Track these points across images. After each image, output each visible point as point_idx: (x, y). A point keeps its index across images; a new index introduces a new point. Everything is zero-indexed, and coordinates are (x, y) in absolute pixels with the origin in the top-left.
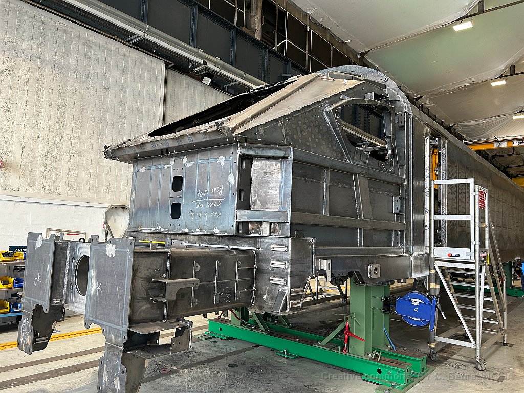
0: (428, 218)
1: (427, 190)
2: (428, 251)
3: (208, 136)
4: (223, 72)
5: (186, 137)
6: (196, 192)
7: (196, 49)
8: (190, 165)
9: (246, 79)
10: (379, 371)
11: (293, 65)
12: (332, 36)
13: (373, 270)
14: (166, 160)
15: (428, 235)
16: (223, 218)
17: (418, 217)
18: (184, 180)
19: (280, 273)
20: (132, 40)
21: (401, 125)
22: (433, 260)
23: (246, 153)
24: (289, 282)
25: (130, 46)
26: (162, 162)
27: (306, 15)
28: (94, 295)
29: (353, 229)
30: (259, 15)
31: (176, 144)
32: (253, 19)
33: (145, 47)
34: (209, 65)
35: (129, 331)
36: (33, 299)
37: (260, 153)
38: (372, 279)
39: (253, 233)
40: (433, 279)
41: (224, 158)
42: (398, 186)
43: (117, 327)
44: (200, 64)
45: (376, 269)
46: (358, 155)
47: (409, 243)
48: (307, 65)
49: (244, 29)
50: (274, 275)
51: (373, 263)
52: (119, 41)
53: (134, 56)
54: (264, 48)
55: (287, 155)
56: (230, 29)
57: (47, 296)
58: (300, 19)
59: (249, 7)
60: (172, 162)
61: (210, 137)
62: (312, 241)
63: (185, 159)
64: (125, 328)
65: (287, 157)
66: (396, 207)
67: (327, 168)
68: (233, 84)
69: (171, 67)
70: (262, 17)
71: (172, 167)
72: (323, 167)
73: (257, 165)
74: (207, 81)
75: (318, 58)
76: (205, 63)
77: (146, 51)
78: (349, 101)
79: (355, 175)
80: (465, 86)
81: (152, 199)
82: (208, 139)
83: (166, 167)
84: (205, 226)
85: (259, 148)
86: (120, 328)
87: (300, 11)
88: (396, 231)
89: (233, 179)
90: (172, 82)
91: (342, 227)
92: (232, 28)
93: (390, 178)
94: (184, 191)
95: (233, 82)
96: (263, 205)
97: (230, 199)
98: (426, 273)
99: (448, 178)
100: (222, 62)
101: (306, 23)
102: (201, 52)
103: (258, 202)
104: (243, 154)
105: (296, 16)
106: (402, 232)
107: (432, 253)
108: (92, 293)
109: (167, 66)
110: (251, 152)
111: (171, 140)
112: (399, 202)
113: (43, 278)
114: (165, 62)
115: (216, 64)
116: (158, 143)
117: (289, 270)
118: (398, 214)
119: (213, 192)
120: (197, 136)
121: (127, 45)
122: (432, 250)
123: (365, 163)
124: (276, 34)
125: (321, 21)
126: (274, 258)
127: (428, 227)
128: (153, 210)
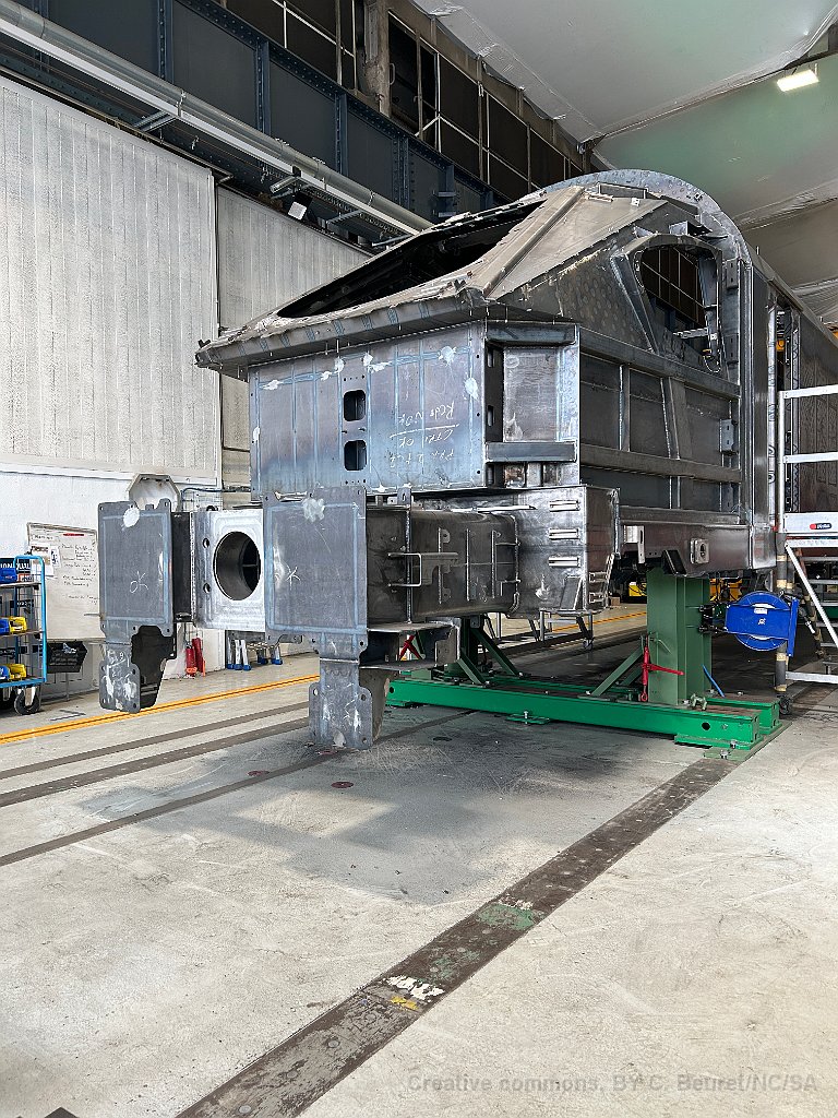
0: (772, 463)
1: (771, 410)
2: (773, 523)
3: (430, 308)
4: (331, 190)
5: (384, 314)
6: (396, 417)
7: (276, 142)
8: (378, 368)
9: (375, 205)
10: (706, 726)
11: (458, 172)
12: (528, 105)
13: (698, 547)
14: (324, 364)
15: (775, 494)
16: (458, 461)
17: (759, 461)
18: (369, 398)
19: (567, 549)
20: (149, 124)
21: (730, 284)
22: (783, 538)
23: (497, 337)
24: (585, 561)
25: (144, 138)
26: (315, 366)
27: (475, 60)
28: (283, 589)
29: (662, 478)
30: (384, 62)
31: (360, 328)
32: (373, 71)
33: (175, 138)
34: (305, 176)
35: (370, 633)
36: (130, 619)
37: (522, 338)
38: (697, 566)
39: (511, 485)
40: (782, 573)
41: (453, 351)
42: (729, 400)
43: (343, 631)
44: (285, 175)
45: (702, 549)
46: (668, 342)
47: (747, 506)
48: (481, 172)
49: (355, 92)
50: (556, 552)
51: (696, 537)
52: (122, 128)
53: (152, 159)
54: (400, 135)
55: (567, 340)
56: (333, 96)
57: (166, 607)
58: (463, 68)
59: (360, 44)
60: (339, 364)
61: (435, 309)
62: (614, 493)
63: (368, 358)
64: (363, 628)
65: (568, 343)
66: (726, 440)
67: (625, 366)
68: (346, 216)
69: (226, 182)
70: (391, 66)
71: (339, 374)
72: (617, 363)
73: (512, 360)
74: (298, 211)
75: (502, 156)
76: (297, 173)
77: (177, 149)
78: (652, 239)
79: (666, 379)
80: (793, 212)
81: (298, 438)
82: (431, 314)
83: (326, 375)
84: (421, 479)
85: (519, 327)
86: (353, 631)
87: (462, 49)
88: (725, 484)
89: (476, 387)
90: (226, 217)
91: (649, 474)
92: (336, 92)
93: (716, 386)
94: (369, 417)
95: (347, 212)
96: (526, 433)
97: (471, 425)
98: (771, 562)
99: (802, 386)
100: (327, 169)
101: (476, 76)
102: (286, 148)
103: (518, 429)
104: (492, 340)
105: (456, 62)
106: (735, 485)
107: (781, 526)
108: (278, 587)
109: (216, 180)
110: (505, 337)
111: (350, 321)
112: (731, 429)
113: (152, 578)
114: (214, 173)
115: (317, 174)
116: (321, 329)
117: (584, 541)
118: (727, 453)
119: (433, 414)
120: (409, 309)
121: (140, 136)
122: (781, 521)
123: (679, 356)
124: (420, 104)
125: (506, 72)
126: (554, 525)
127: (773, 480)
128: (304, 458)
